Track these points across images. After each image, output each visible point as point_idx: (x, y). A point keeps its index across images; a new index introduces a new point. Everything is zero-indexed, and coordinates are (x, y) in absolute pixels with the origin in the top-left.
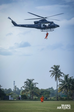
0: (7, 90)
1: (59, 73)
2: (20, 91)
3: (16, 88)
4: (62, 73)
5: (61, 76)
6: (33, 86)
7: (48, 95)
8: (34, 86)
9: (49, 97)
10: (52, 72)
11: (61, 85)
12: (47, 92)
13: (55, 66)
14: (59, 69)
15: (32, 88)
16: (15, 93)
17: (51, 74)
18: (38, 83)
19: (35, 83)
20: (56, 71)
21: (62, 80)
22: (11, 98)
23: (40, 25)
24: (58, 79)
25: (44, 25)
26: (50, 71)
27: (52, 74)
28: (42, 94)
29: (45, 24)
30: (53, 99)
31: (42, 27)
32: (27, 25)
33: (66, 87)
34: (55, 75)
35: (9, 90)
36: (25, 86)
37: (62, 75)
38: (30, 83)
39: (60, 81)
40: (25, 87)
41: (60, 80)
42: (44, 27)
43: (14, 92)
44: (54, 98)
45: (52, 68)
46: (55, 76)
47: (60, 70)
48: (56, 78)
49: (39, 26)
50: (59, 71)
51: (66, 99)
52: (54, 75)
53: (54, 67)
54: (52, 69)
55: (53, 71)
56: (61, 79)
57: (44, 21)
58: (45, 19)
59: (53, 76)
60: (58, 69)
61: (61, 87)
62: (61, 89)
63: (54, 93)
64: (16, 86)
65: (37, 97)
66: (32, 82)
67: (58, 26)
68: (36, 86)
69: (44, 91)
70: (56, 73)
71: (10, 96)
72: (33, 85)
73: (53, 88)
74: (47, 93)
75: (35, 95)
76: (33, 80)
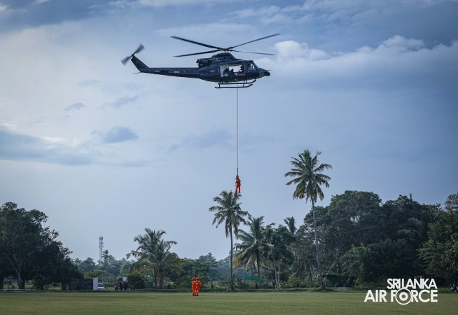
0: (82, 263)
1: (236, 213)
2: (118, 265)
3: (107, 257)
4: (246, 213)
5: (241, 223)
6: (163, 250)
7: (205, 275)
8: (165, 251)
9: (207, 280)
10: (217, 211)
11: (240, 246)
12: (201, 266)
13: (224, 194)
14: (238, 202)
15: (160, 256)
16: (105, 271)
17: (214, 217)
18: (175, 243)
19: (168, 243)
20: (229, 209)
21: (246, 234)
22: (99, 286)
23: (217, 71)
24: (233, 229)
25: (227, 71)
26: (212, 209)
27: (218, 215)
28: (187, 274)
29: (230, 68)
30: (219, 287)
31: (222, 76)
32: (177, 69)
33: (255, 251)
34: (226, 218)
35: (86, 262)
36: (140, 251)
37: (246, 218)
38: (152, 243)
39: (238, 237)
40: (140, 254)
41: (239, 233)
42: (226, 75)
43: (102, 268)
44: (223, 284)
45: (217, 199)
46: (225, 221)
47: (240, 206)
48: (228, 228)
49: (213, 71)
50: (237, 208)
51: (257, 287)
52: (223, 218)
53: (222, 197)
54: (216, 202)
55: (220, 208)
56: (242, 231)
57: (226, 57)
58: (230, 52)
59: (219, 223)
60: (234, 203)
61: (242, 252)
62: (242, 259)
63: (216, 271)
64: (107, 252)
65: (172, 283)
66: (160, 240)
67: (267, 74)
68: (171, 251)
69: (191, 266)
70: (230, 213)
71: (95, 280)
72: (161, 248)
73: (212, 256)
74: (203, 271)
75: (167, 276)
76: (163, 233)
